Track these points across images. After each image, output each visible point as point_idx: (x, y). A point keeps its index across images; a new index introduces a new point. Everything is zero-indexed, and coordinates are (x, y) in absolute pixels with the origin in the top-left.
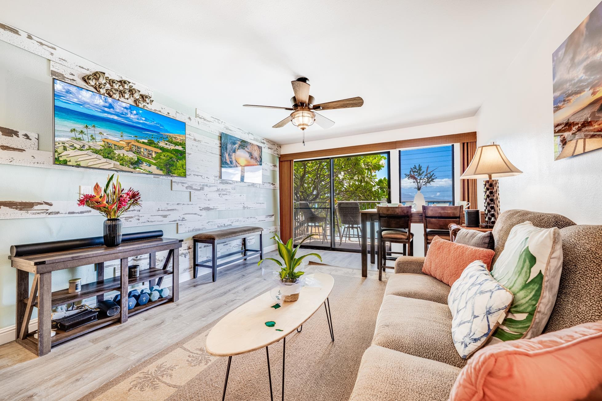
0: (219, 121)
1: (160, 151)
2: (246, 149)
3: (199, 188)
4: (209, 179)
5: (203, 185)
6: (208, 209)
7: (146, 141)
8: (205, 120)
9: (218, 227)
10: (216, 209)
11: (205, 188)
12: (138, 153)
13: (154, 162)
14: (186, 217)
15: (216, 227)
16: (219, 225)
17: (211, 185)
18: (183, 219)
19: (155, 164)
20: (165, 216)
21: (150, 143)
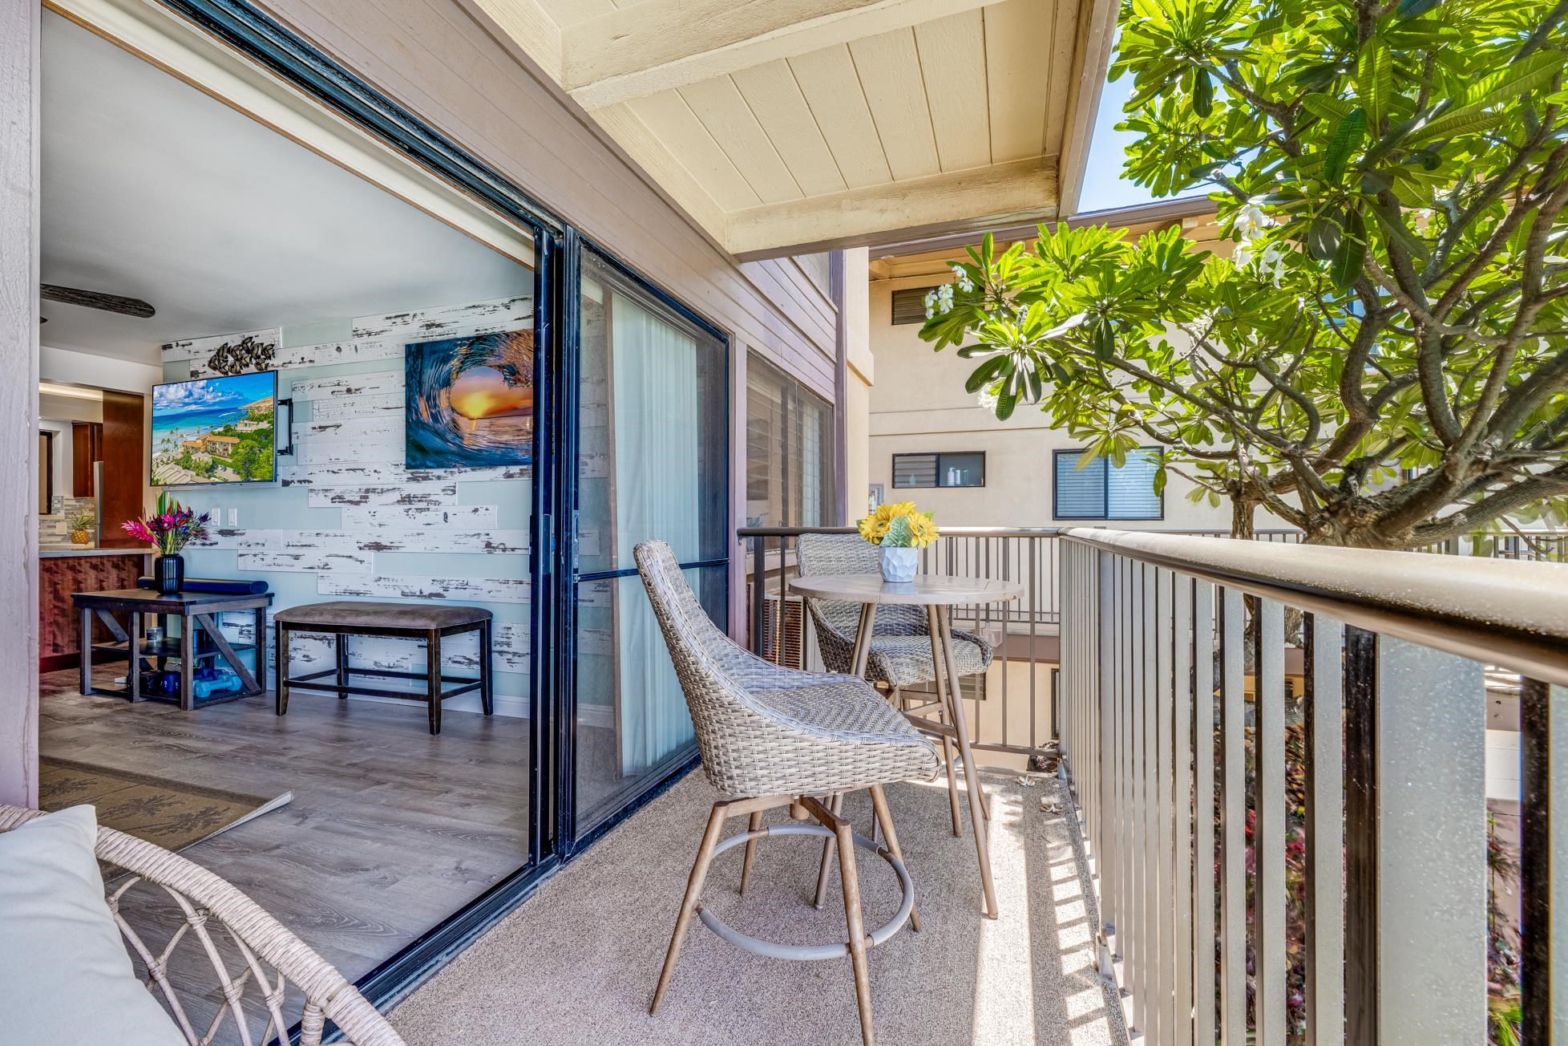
0: (406, 318)
1: (237, 441)
2: (492, 360)
3: (358, 499)
4: (380, 475)
5: (367, 491)
6: (378, 547)
7: (221, 429)
8: (369, 334)
9: (404, 594)
10: (397, 547)
11: (371, 495)
12: (212, 452)
13: (230, 461)
14: (332, 561)
15: (398, 593)
16: (406, 591)
17: (385, 487)
18: (326, 567)
19: (231, 466)
20: (297, 557)
21: (228, 431)
